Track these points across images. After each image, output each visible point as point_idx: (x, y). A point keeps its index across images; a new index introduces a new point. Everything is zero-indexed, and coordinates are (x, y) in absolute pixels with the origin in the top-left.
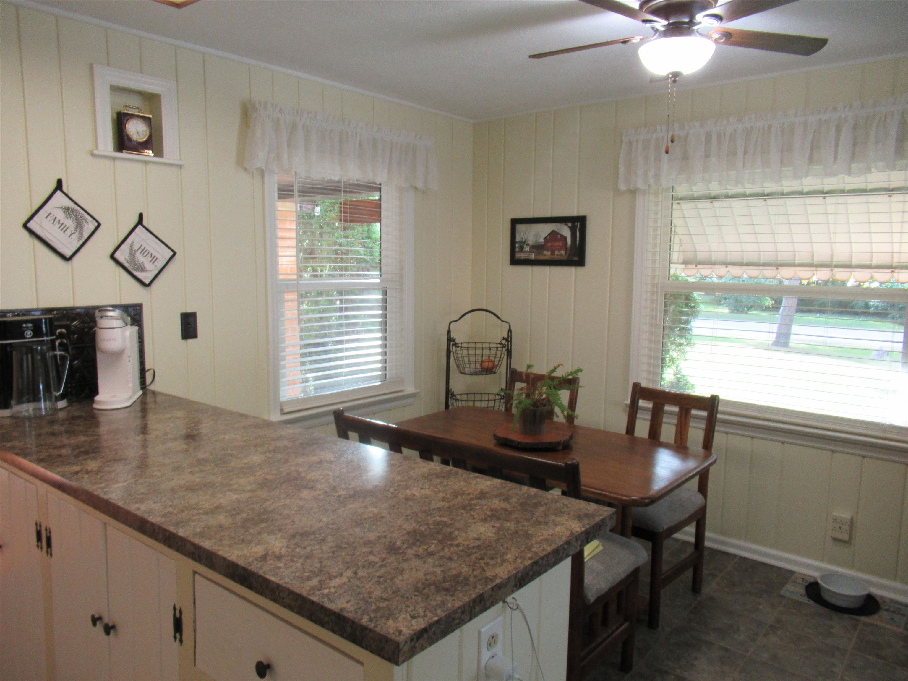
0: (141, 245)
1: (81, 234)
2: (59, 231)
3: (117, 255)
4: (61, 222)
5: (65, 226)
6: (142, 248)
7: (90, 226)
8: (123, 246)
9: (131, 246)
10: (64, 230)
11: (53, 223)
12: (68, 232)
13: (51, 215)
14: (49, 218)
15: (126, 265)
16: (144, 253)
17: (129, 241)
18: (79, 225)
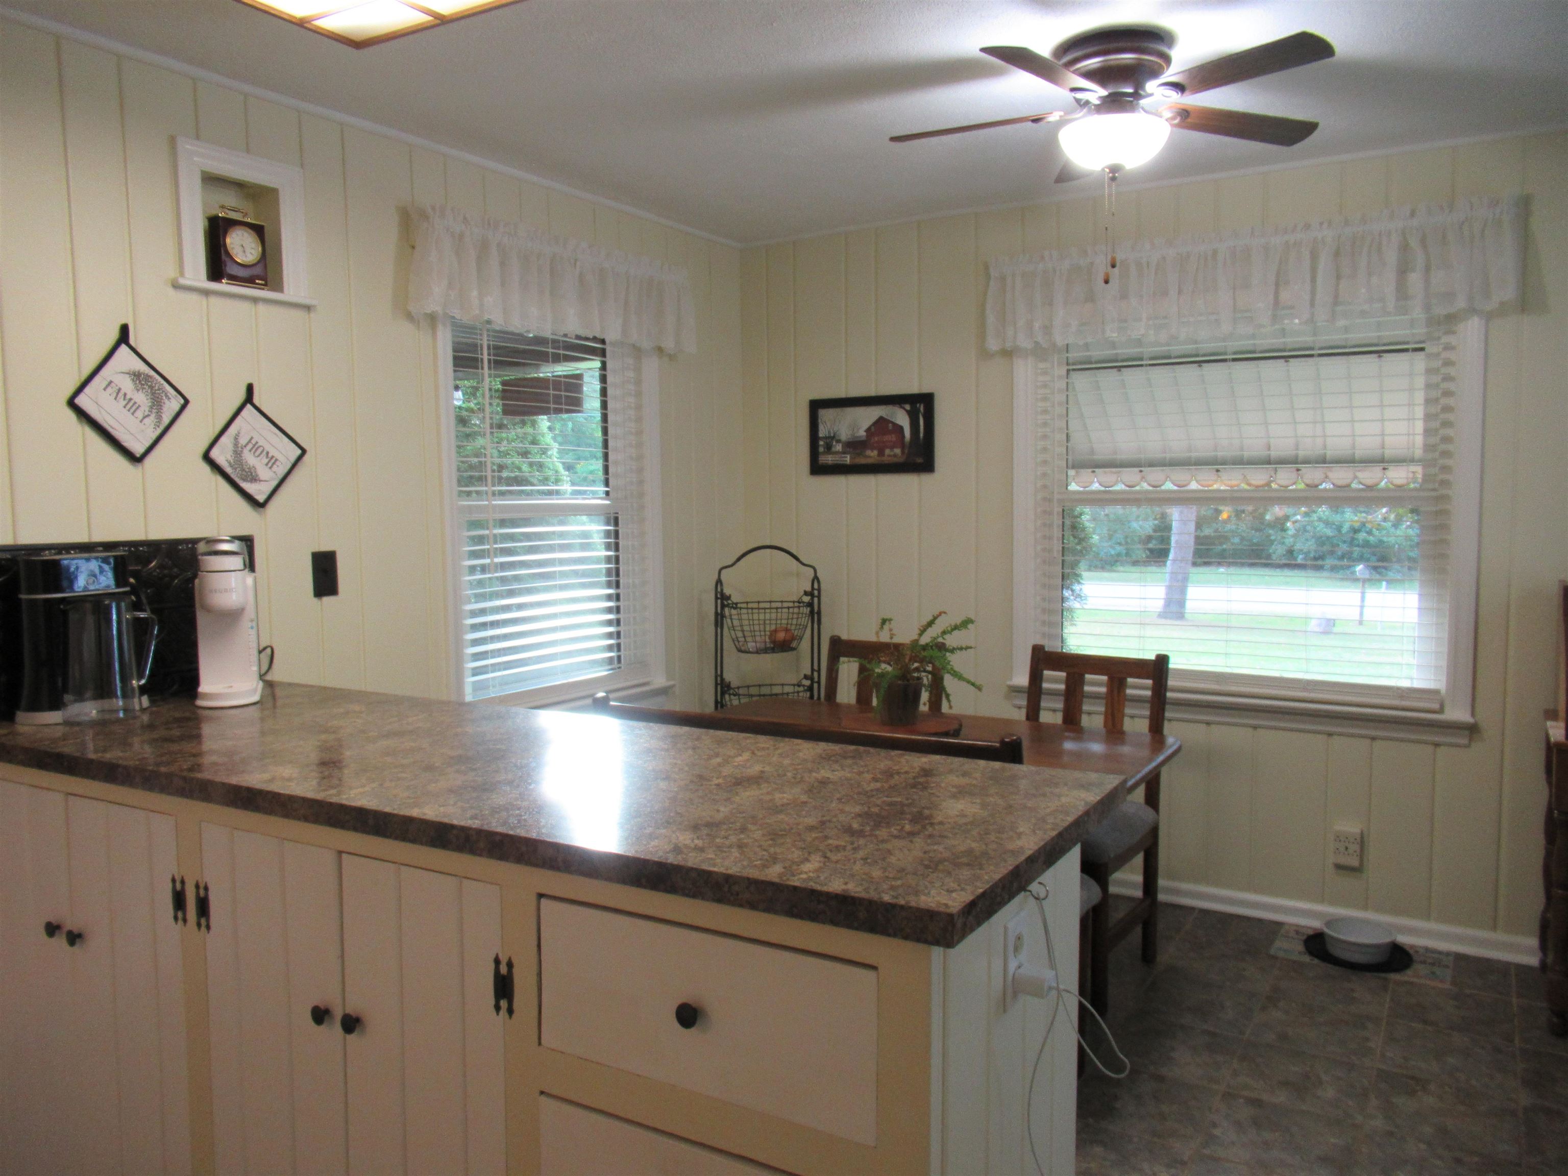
0: (252, 438)
1: (159, 418)
2: (125, 411)
3: (215, 454)
4: (128, 397)
5: (135, 403)
6: (253, 442)
7: (174, 404)
8: (223, 439)
9: (236, 439)
10: (132, 411)
11: (115, 399)
12: (140, 414)
13: (113, 385)
14: (109, 390)
15: (229, 470)
16: (256, 450)
17: (232, 430)
18: (157, 403)
